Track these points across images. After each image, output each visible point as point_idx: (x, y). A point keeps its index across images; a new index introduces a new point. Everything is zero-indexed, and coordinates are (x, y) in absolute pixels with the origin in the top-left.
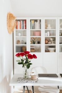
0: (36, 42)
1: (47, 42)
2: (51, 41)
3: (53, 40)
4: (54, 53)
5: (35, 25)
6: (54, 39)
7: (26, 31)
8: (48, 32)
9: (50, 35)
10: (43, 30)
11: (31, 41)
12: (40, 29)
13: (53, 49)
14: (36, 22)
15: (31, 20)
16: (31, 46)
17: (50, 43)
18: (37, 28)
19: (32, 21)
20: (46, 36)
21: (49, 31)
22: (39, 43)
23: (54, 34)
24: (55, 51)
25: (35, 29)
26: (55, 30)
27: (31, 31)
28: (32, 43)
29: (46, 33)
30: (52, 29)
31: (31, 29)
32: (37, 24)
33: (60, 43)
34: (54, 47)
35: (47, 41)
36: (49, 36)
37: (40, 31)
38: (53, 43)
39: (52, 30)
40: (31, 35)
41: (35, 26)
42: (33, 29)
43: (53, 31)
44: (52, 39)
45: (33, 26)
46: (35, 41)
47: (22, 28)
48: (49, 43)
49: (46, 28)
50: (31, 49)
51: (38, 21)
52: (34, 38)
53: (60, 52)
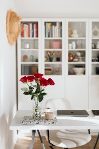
0: (54, 59)
1: (72, 58)
2: (78, 56)
3: (82, 56)
4: (83, 76)
5: (52, 30)
6: (83, 54)
7: (37, 40)
8: (74, 43)
9: (76, 48)
10: (65, 39)
11: (45, 57)
12: (61, 37)
13: (81, 69)
14: (53, 26)
15: (45, 23)
16: (46, 65)
17: (77, 60)
18: (56, 36)
19: (47, 24)
20: (71, 49)
21: (76, 41)
22: (59, 59)
23: (83, 46)
24: (84, 73)
25: (52, 37)
26: (85, 40)
27: (45, 40)
28: (47, 59)
29: (70, 45)
30: (79, 37)
31: (46, 37)
32: (56, 29)
33: (93, 61)
34: (83, 66)
35: (72, 56)
36: (74, 49)
37: (60, 41)
38: (81, 60)
39: (79, 40)
40: (45, 48)
41: (52, 32)
42: (49, 36)
43: (82, 40)
44: (79, 54)
45: (49, 33)
46: (52, 56)
47: (31, 36)
48: (75, 60)
49: (70, 36)
50: (46, 70)
51: (57, 24)
52: (50, 52)
53: (92, 74)
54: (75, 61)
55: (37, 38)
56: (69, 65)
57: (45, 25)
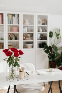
1: (24, 38)
2: (28, 37)
3: (31, 36)
4: (32, 49)
5: (12, 19)
7: (3, 25)
8: (26, 28)
9: (28, 31)
10: (21, 25)
12: (18, 24)
13: (31, 45)
14: (13, 17)
15: (8, 14)
17: (28, 39)
18: (15, 23)
19: (9, 15)
20: (24, 32)
21: (27, 26)
23: (32, 30)
24: (33, 47)
25: (12, 24)
26: (33, 26)
27: (8, 26)
28: (9, 38)
29: (24, 29)
30: (30, 24)
31: (8, 24)
32: (15, 19)
33: (38, 39)
34: (32, 43)
36: (26, 32)
37: (18, 27)
38: (30, 39)
39: (29, 26)
41: (12, 21)
42: (10, 23)
43: (31, 26)
44: (29, 35)
45: (10, 21)
46: (12, 36)
49: (24, 24)
51: (16, 15)
54: (27, 40)
55: (2, 24)
56: (24, 42)
57: (8, 16)
